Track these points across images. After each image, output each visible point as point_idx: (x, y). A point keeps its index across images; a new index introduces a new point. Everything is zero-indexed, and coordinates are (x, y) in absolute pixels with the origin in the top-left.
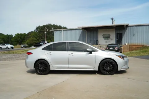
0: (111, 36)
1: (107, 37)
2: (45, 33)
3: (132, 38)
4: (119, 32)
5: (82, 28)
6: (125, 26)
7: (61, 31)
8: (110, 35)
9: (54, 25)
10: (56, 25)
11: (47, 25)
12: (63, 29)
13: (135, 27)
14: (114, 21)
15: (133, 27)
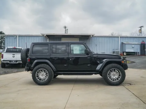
3: (95, 48)
6: (91, 36)
7: (15, 37)
12: (18, 35)
13: (97, 38)
14: (67, 29)
15: (96, 38)
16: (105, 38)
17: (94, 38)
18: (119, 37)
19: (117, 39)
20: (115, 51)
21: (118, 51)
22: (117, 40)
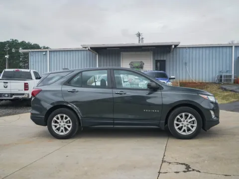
0: (145, 66)
1: (137, 67)
2: (7, 56)
3: (183, 70)
4: (159, 59)
5: (91, 48)
6: (173, 47)
7: (44, 53)
8: (144, 64)
9: (23, 42)
10: (27, 42)
11: (8, 42)
12: (48, 50)
14: (142, 38)
15: (184, 50)
16: (204, 50)
17: (181, 50)
18: (233, 47)
19: (228, 49)
20: (223, 74)
21: (230, 74)
22: (228, 52)
